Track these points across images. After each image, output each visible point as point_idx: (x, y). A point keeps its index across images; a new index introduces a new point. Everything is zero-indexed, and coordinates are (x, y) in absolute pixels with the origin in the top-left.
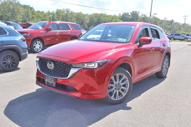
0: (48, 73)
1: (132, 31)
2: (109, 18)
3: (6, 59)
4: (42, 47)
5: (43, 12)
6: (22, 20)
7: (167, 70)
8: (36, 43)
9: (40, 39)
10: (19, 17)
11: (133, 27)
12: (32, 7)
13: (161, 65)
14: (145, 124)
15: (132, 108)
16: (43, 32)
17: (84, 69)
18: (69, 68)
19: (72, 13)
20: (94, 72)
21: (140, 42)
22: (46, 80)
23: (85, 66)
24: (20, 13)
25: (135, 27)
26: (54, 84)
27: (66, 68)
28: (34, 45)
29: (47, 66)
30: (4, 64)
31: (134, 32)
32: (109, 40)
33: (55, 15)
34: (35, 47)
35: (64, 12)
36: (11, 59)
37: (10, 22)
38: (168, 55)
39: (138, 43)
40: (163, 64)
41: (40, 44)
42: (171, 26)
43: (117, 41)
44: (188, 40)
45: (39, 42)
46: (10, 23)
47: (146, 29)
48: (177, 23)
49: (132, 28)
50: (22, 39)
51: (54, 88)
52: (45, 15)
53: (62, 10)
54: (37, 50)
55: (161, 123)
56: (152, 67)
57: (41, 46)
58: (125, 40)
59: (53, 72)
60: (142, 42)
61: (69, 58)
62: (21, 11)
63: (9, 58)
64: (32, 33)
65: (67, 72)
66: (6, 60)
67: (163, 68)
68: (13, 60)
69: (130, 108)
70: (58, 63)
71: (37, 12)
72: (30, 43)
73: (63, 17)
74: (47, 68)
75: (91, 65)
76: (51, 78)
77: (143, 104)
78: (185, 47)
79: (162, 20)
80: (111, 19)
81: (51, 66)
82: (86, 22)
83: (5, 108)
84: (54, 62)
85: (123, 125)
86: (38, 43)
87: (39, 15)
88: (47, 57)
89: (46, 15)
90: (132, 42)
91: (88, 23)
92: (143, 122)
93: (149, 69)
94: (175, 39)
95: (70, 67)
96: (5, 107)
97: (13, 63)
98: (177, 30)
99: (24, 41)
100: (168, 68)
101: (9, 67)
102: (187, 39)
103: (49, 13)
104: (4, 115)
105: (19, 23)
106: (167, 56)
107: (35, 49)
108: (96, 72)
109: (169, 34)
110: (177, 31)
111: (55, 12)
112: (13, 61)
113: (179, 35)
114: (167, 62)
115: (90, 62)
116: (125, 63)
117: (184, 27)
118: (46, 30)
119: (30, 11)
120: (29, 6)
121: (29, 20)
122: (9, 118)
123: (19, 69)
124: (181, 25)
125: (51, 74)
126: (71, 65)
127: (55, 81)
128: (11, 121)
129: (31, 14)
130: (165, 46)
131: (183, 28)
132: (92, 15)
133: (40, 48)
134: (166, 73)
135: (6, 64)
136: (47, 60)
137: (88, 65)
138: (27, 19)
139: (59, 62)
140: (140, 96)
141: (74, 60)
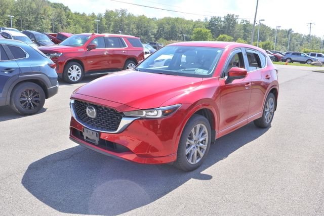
0: (88, 123)
1: (217, 58)
2: (189, 25)
3: (25, 95)
4: (80, 74)
5: (84, 15)
6: (51, 27)
7: (271, 116)
8: (72, 68)
9: (78, 61)
10: (47, 23)
11: (219, 51)
12: (67, 7)
13: (262, 108)
14: (229, 201)
15: (213, 177)
16: (83, 50)
17: (141, 119)
18: (119, 117)
19: (130, 17)
20: (157, 122)
21: (228, 76)
22: (85, 134)
23: (142, 114)
24: (48, 16)
25: (223, 51)
26: (97, 140)
27: (114, 117)
28: (69, 72)
29: (86, 112)
30: (21, 103)
31: (221, 59)
32: (181, 71)
33: (104, 19)
34: (70, 74)
35: (118, 14)
36: (33, 95)
37: (32, 31)
38: (274, 92)
39: (226, 77)
40: (265, 107)
41: (77, 70)
42: (287, 38)
43: (193, 73)
44: (312, 63)
45: (77, 67)
46: (33, 34)
47: (240, 55)
48: (297, 34)
49: (218, 53)
50: (49, 65)
51: (97, 146)
52: (87, 20)
53: (114, 11)
54: (74, 79)
55: (254, 201)
56: (244, 114)
57: (79, 72)
58: (205, 72)
59: (95, 122)
60: (231, 76)
61: (119, 102)
62: (50, 13)
63: (30, 94)
64: (65, 53)
65: (117, 123)
66: (25, 98)
67: (266, 112)
68: (36, 97)
69: (208, 177)
70: (102, 109)
71: (76, 14)
72: (61, 68)
73: (116, 23)
74: (86, 115)
75: (152, 114)
76: (91, 132)
77: (229, 171)
78: (307, 75)
79: (274, 30)
80: (192, 26)
81: (91, 113)
82: (152, 31)
83: (23, 174)
84: (96, 107)
85: (196, 203)
86: (75, 67)
87: (77, 19)
88: (87, 100)
89: (89, 20)
90: (217, 75)
91: (155, 32)
92: (226, 198)
93: (238, 117)
94: (292, 61)
95: (121, 115)
96: (24, 172)
97: (36, 101)
98: (297, 45)
99: (52, 67)
100: (274, 113)
101: (30, 107)
102: (312, 61)
103: (93, 16)
104: (21, 185)
105: (47, 33)
106: (272, 94)
107: (69, 77)
108: (159, 122)
109: (283, 53)
110: (296, 48)
111: (103, 15)
112: (36, 99)
113: (299, 54)
114: (272, 104)
115: (151, 110)
116: (206, 109)
117: (309, 42)
118: (88, 47)
119: (63, 13)
120: (62, 4)
121: (62, 28)
122: (28, 190)
123: (45, 110)
124: (303, 37)
125: (92, 125)
126: (122, 113)
127: (98, 136)
128: (31, 194)
129: (65, 17)
130: (268, 79)
131: (307, 42)
132: (162, 19)
133: (78, 75)
134: (269, 121)
135: (25, 103)
136: (86, 103)
137: (147, 114)
138: (60, 26)
139: (104, 108)
140: (226, 157)
141: (127, 106)
